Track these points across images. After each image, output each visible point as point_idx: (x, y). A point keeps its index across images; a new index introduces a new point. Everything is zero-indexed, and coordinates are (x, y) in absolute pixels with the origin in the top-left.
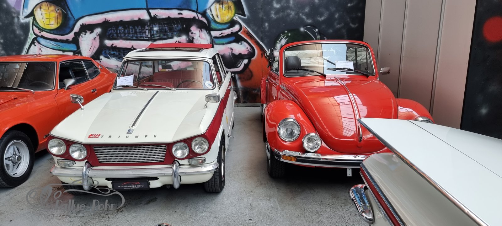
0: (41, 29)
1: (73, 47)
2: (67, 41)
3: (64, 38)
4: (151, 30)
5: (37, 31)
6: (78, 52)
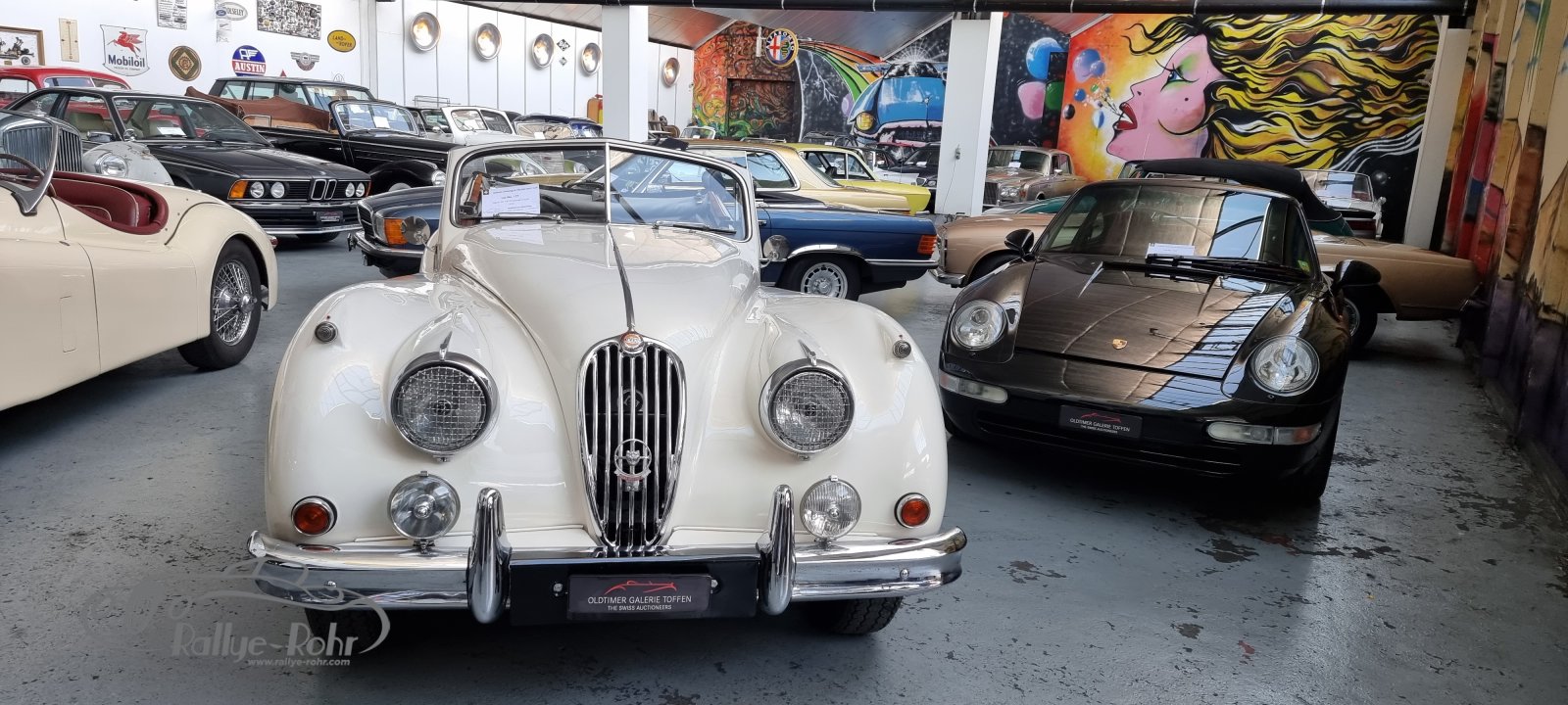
0: (858, 130)
2: (872, 139)
3: (871, 136)
4: (927, 134)
5: (855, 131)
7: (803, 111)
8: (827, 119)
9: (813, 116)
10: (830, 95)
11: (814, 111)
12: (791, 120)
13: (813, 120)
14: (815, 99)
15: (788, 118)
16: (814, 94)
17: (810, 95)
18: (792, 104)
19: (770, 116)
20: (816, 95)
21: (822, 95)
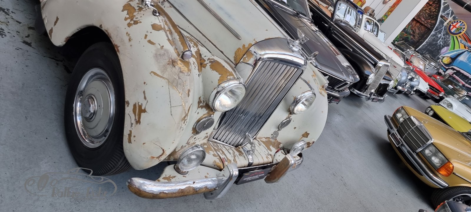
1: (445, 70)
2: (445, 68)
3: (445, 67)
5: (441, 61)
6: (445, 72)
7: (426, 41)
8: (433, 50)
9: (428, 45)
10: (441, 42)
11: (430, 44)
12: (418, 42)
13: (427, 47)
14: (434, 40)
15: (417, 40)
16: (435, 38)
17: (433, 38)
18: (423, 37)
19: (411, 35)
20: (436, 39)
21: (438, 41)
